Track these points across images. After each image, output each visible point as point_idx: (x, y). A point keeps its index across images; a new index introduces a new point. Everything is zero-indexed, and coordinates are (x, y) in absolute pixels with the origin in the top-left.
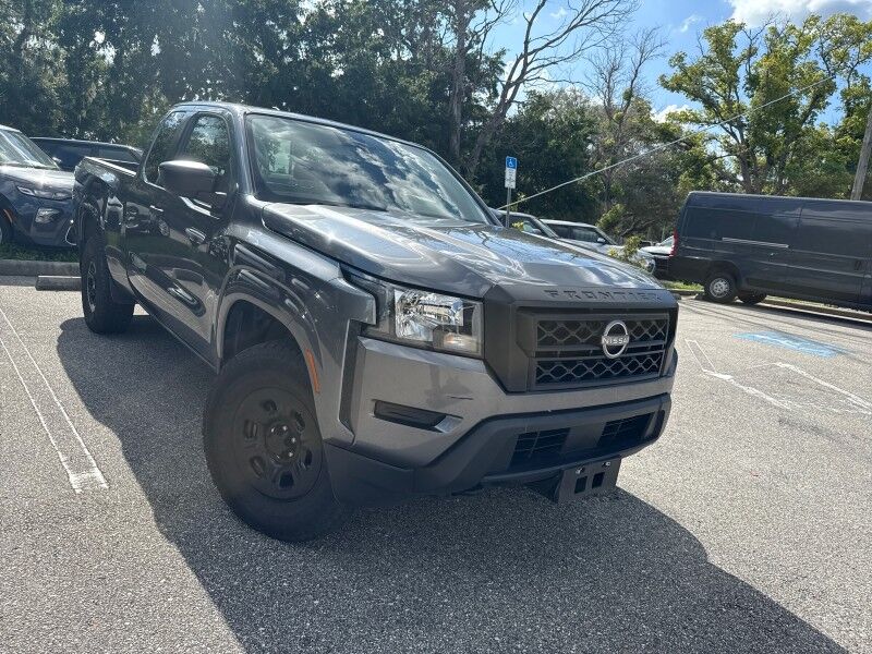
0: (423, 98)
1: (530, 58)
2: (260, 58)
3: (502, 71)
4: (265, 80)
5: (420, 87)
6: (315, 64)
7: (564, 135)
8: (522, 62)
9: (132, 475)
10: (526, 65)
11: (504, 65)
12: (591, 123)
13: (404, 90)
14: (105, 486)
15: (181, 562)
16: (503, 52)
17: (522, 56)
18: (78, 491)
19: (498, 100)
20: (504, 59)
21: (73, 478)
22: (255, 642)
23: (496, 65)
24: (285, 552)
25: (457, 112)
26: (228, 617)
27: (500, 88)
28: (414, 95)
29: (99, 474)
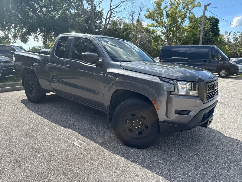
0: (84, 23)
1: (112, 11)
2: (31, 14)
3: (103, 15)
4: (35, 20)
5: (82, 20)
6: (50, 15)
7: (123, 32)
8: (110, 12)
9: (89, 140)
10: (111, 13)
11: (103, 13)
12: (130, 29)
13: (78, 22)
14: (85, 144)
15: (123, 159)
16: (103, 10)
17: (109, 11)
18: (80, 147)
19: (104, 23)
20: (103, 11)
21: (75, 144)
22: (158, 173)
23: (101, 13)
25: (93, 27)
26: (148, 169)
27: (104, 20)
28: (81, 23)
29: (80, 141)
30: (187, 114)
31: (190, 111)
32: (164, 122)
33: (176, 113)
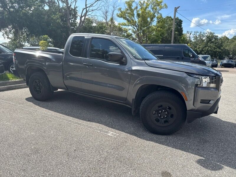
14: (117, 134)
18: (115, 137)
21: (109, 135)
30: (208, 103)
31: (210, 100)
32: (191, 110)
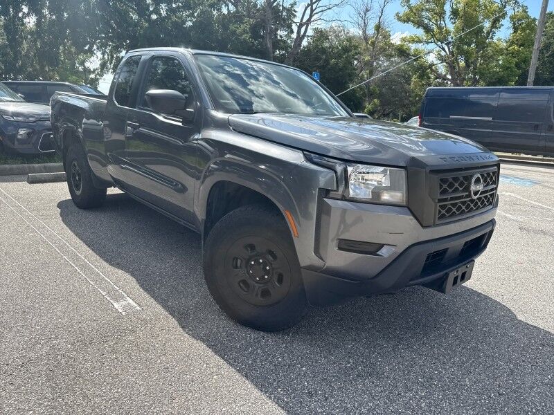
0: (246, 37)
1: (314, 6)
2: (135, 17)
3: (295, 16)
4: (142, 32)
5: (244, 30)
6: (174, 19)
7: (340, 56)
8: (309, 8)
9: (152, 300)
10: (312, 11)
11: (296, 12)
12: (356, 47)
13: (234, 33)
14: (138, 308)
16: (295, 3)
17: (308, 5)
18: (124, 313)
19: (294, 36)
20: (295, 8)
21: (116, 305)
22: (279, 398)
23: (291, 12)
24: (270, 339)
25: (269, 45)
26: (256, 385)
27: (295, 28)
28: (241, 35)
29: (131, 301)
30: (374, 253)
31: (382, 245)
32: (311, 268)
33: (340, 248)
